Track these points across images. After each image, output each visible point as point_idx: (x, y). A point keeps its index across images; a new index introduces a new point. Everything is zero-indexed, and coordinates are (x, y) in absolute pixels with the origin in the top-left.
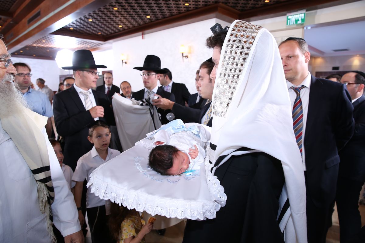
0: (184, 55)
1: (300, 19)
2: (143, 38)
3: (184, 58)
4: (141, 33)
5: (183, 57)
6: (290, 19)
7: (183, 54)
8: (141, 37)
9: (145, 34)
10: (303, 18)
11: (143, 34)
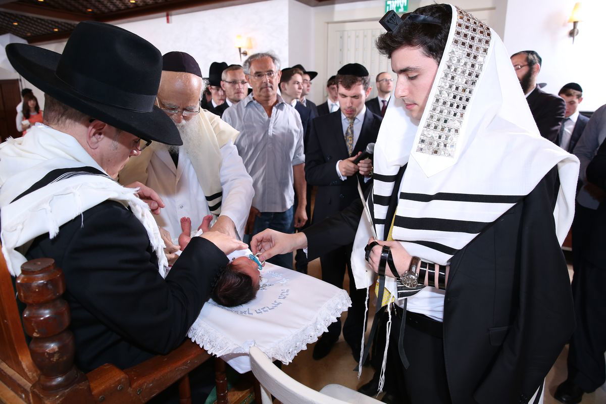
0: (242, 52)
1: (402, 6)
2: (168, 21)
3: (242, 55)
4: (165, 14)
5: (240, 53)
6: (389, 5)
7: (240, 49)
8: (165, 19)
9: (171, 15)
10: (405, 5)
11: (168, 16)
